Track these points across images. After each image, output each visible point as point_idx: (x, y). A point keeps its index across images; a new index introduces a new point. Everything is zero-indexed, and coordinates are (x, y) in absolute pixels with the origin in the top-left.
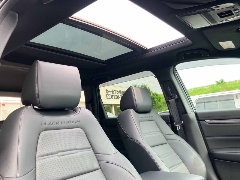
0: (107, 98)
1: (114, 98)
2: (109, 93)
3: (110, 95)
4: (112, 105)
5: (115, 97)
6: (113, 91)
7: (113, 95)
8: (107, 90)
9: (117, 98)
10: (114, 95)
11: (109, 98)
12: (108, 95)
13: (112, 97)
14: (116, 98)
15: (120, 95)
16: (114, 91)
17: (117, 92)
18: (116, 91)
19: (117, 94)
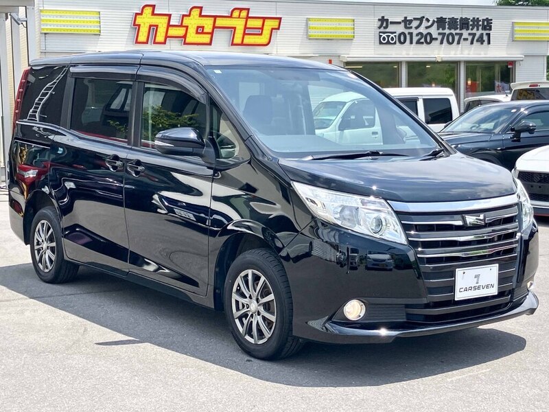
0: (381, 43)
1: (411, 43)
2: (391, 28)
3: (392, 33)
4: (401, 62)
5: (415, 39)
6: (407, 22)
7: (406, 31)
8: (383, 20)
9: (423, 40)
10: (411, 34)
11: (388, 43)
12: (384, 33)
13: (402, 39)
14: (418, 42)
15: (441, 31)
16: (415, 19)
17: (425, 24)
18: (421, 19)
19: (427, 28)
